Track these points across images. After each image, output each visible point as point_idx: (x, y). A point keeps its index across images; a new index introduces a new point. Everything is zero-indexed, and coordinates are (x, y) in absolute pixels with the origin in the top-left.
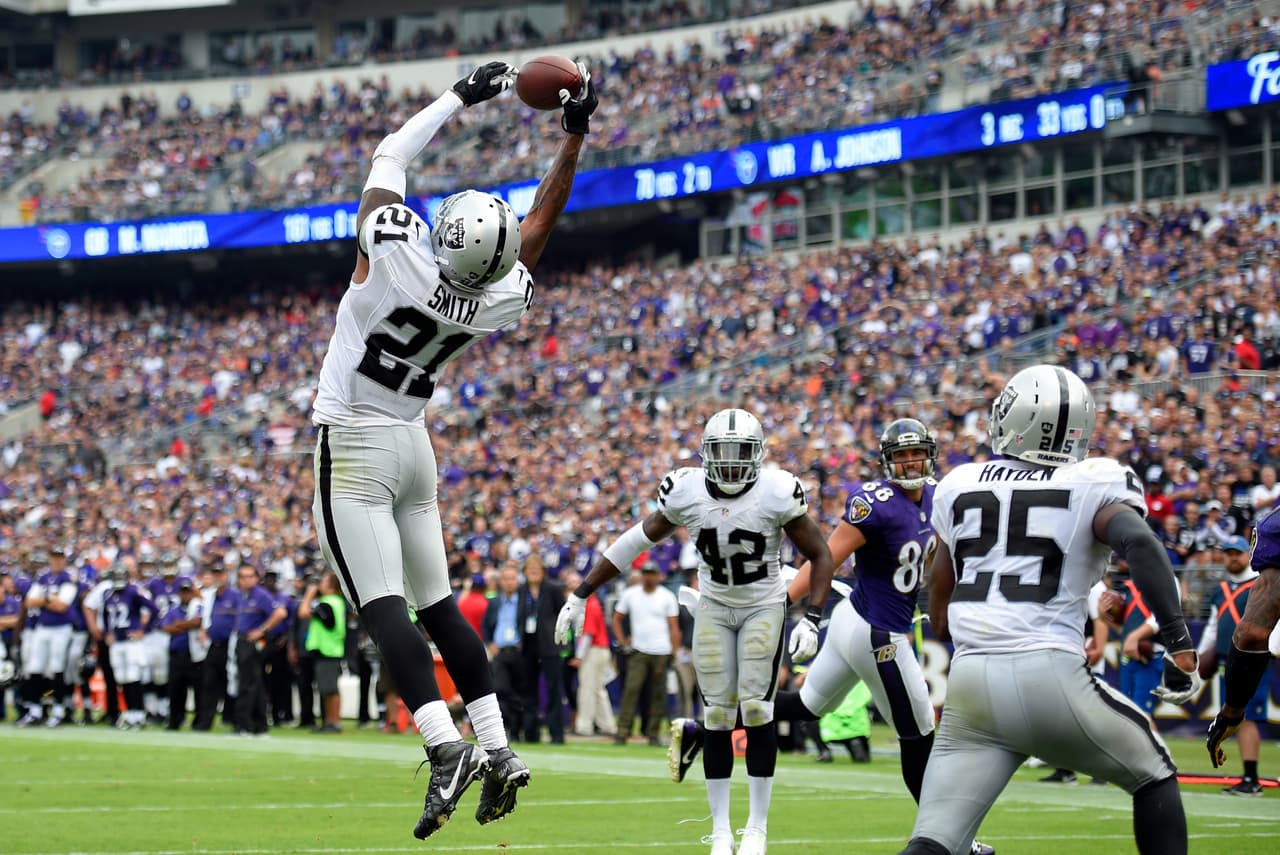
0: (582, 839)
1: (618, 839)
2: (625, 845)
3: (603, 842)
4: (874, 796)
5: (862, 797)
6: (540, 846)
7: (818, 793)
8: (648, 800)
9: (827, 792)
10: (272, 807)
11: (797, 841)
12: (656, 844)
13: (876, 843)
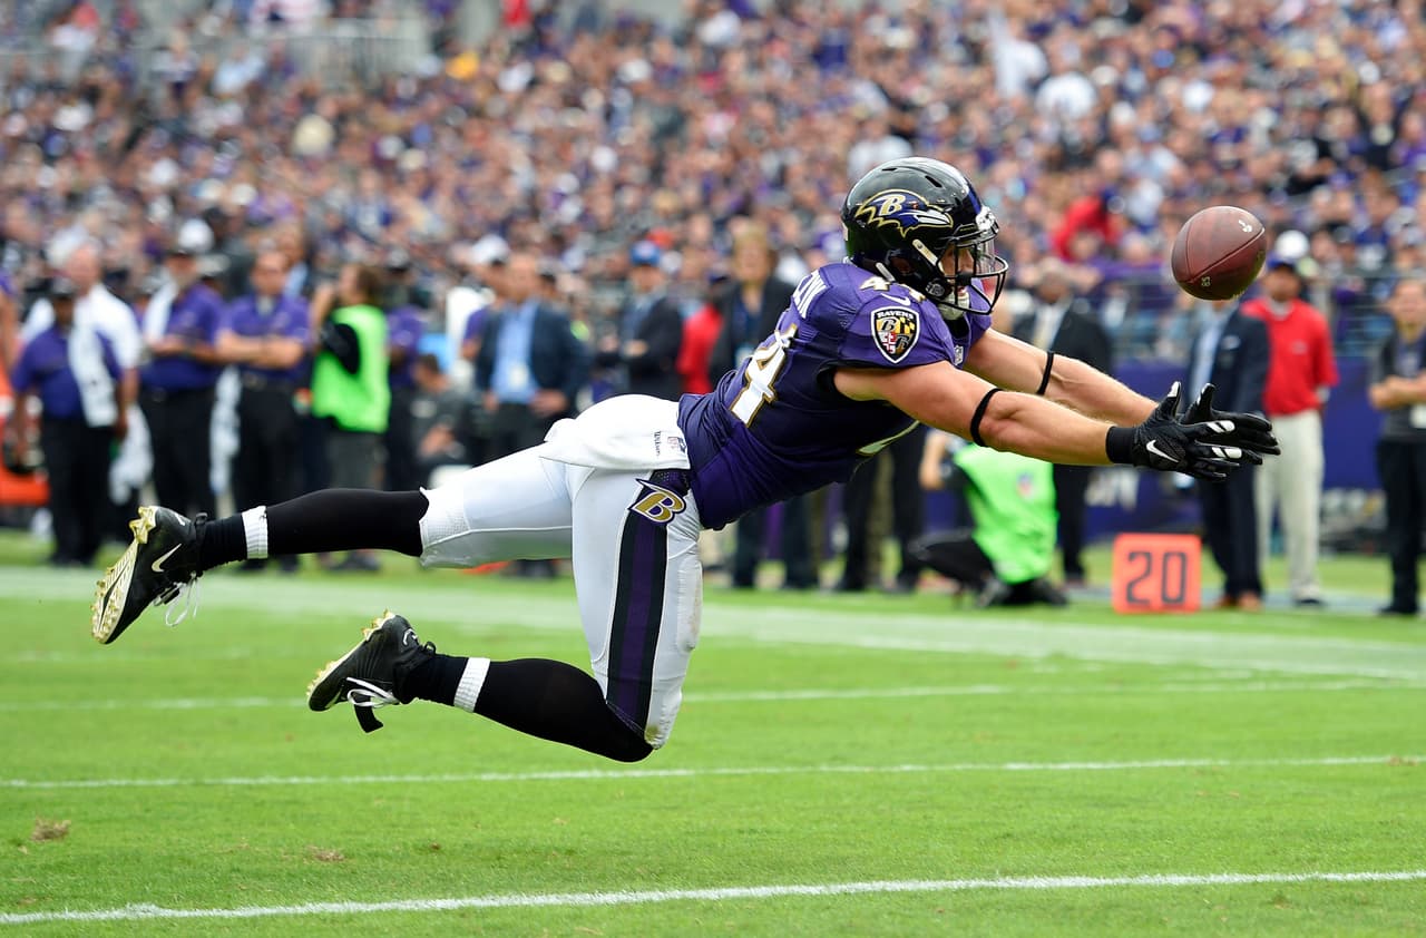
0: (766, 759)
1: (834, 759)
2: (846, 769)
3: (804, 764)
4: (1360, 683)
5: (1339, 686)
6: (681, 772)
7: (1256, 676)
8: (921, 691)
9: (1274, 676)
10: (187, 704)
11: (1181, 763)
12: (907, 768)
13: (1332, 767)
